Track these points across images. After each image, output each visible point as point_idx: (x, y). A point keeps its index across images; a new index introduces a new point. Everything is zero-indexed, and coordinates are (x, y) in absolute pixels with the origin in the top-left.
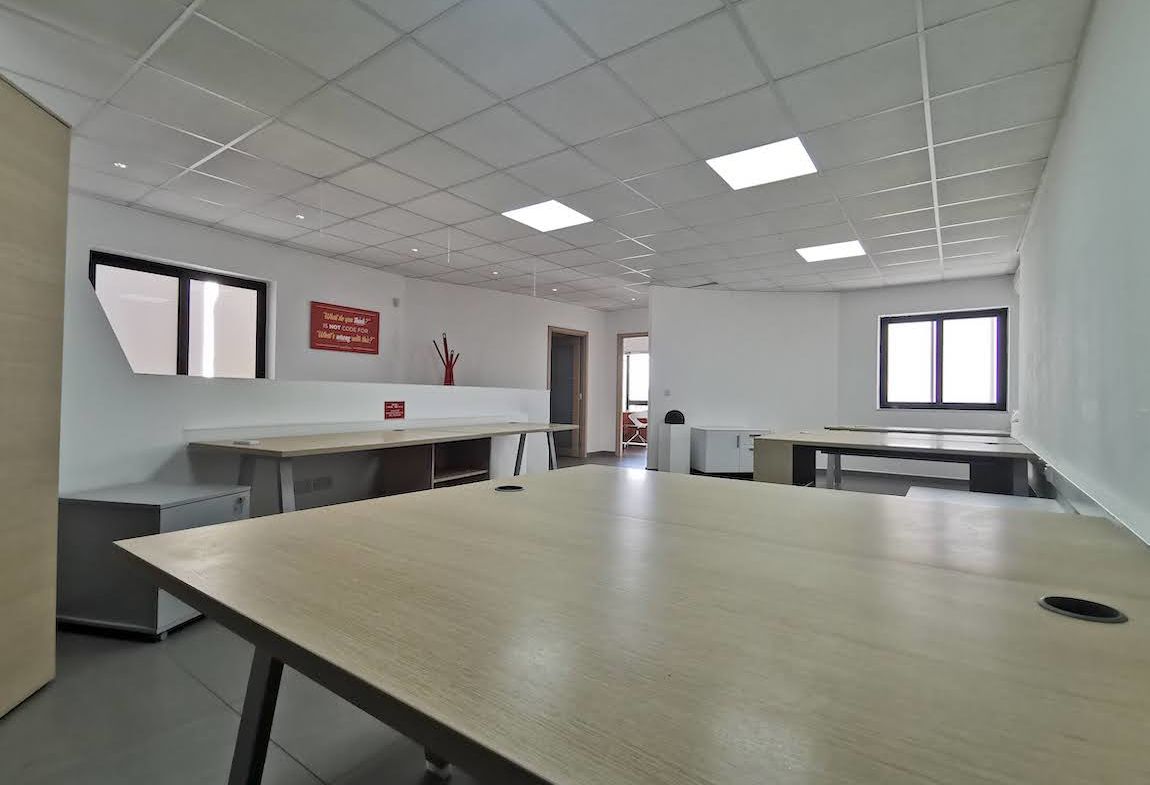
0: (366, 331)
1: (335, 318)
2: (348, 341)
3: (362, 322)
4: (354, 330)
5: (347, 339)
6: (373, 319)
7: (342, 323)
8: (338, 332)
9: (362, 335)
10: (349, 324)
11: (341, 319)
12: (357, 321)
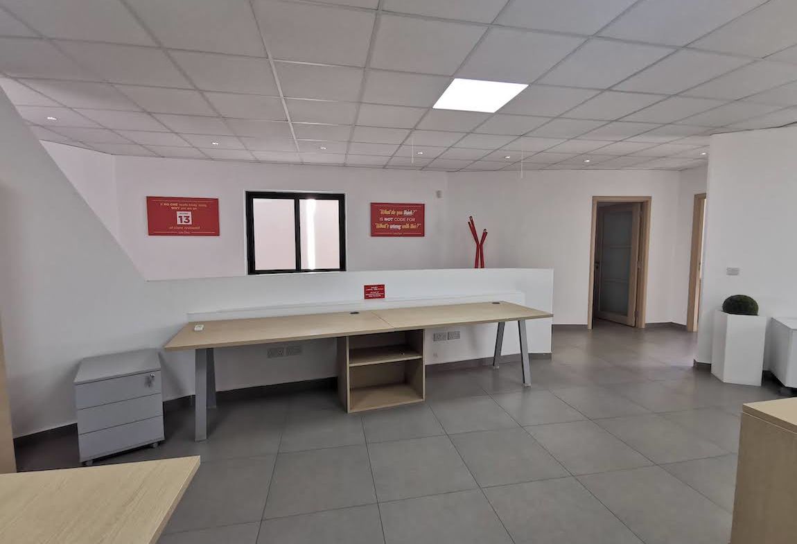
0: (413, 220)
1: (388, 213)
2: (400, 229)
3: (410, 213)
4: (404, 219)
5: (399, 227)
6: (419, 210)
7: (394, 216)
8: (390, 223)
9: (410, 223)
10: (400, 216)
11: (393, 213)
12: (406, 213)
